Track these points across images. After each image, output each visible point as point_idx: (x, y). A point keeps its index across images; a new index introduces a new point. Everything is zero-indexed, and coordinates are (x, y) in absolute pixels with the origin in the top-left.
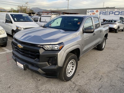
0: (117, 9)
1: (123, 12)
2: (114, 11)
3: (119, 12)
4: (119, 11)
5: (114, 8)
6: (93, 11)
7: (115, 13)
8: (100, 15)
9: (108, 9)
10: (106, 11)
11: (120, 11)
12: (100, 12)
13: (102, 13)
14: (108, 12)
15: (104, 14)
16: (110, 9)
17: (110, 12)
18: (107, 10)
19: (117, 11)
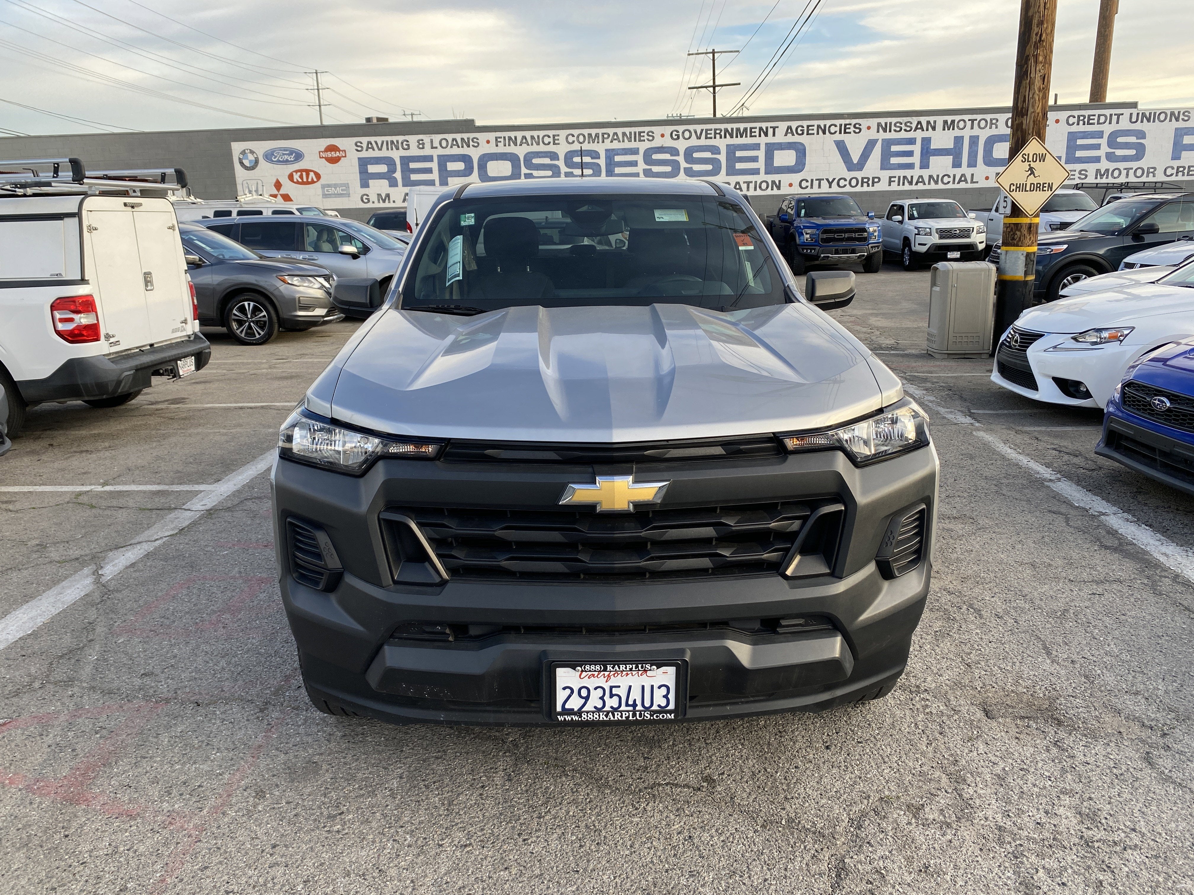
0: (492, 136)
1: (538, 154)
2: (475, 154)
3: (513, 158)
4: (512, 149)
5: (467, 126)
6: (299, 156)
7: (482, 167)
8: (365, 184)
9: (426, 138)
10: (414, 151)
11: (521, 151)
12: (363, 163)
13: (383, 168)
14: (429, 159)
15: (398, 175)
16: (437, 138)
17: (443, 160)
18: (413, 139)
19: (492, 149)
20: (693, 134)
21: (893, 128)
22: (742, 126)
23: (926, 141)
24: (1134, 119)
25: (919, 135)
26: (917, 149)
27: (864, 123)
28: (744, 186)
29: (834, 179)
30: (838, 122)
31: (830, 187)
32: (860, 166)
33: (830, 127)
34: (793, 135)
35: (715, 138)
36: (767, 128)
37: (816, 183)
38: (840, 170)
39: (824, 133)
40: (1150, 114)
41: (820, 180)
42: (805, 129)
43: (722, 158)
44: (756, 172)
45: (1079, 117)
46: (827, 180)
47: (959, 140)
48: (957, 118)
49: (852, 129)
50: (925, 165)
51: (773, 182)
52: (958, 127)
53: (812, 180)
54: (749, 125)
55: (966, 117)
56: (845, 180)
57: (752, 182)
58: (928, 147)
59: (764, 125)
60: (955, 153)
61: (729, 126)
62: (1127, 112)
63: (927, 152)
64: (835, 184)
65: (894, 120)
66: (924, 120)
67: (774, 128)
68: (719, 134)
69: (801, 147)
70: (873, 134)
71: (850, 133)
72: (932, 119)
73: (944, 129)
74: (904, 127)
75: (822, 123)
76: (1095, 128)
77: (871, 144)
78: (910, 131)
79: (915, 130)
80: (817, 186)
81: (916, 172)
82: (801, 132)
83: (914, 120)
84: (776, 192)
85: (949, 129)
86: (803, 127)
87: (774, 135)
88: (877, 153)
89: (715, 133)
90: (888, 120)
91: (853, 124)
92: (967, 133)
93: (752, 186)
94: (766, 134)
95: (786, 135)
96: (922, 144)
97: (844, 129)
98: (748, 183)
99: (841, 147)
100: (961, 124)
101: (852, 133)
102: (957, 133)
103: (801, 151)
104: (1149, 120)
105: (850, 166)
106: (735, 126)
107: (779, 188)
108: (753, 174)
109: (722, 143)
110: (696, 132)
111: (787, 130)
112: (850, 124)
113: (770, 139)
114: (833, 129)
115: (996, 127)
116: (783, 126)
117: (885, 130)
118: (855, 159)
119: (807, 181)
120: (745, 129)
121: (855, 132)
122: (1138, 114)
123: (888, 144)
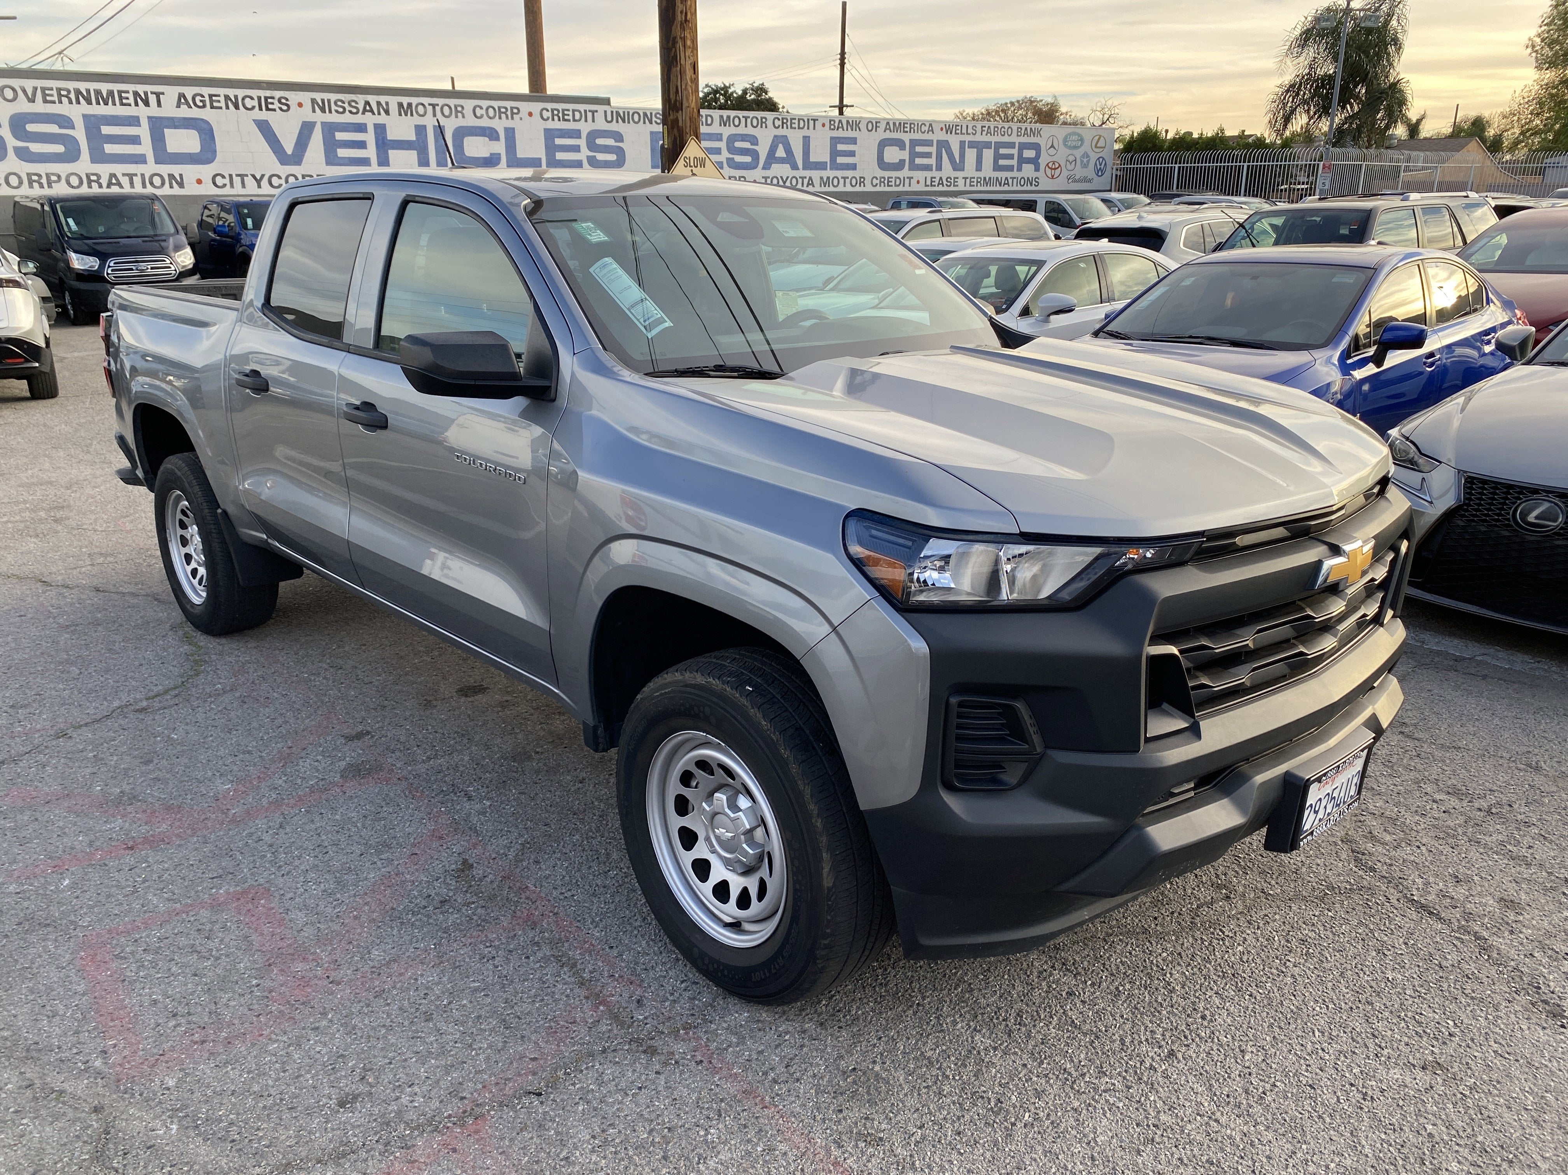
20: (20, 93)
21: (333, 107)
22: (104, 87)
23: (380, 129)
24: (609, 119)
25: (369, 120)
26: (370, 137)
27: (293, 97)
28: (125, 181)
29: (263, 176)
30: (255, 93)
31: (259, 186)
32: (297, 158)
33: (243, 99)
34: (190, 107)
35: (61, 102)
36: (146, 93)
37: (237, 181)
38: (269, 163)
39: (237, 107)
40: (624, 113)
41: (242, 176)
42: (207, 99)
43: (79, 134)
44: (140, 159)
45: (553, 110)
46: (254, 176)
47: (420, 130)
48: (414, 101)
49: (276, 105)
50: (384, 161)
51: (171, 176)
52: (417, 112)
53: (231, 176)
54: (116, 87)
55: (426, 101)
56: (279, 177)
57: (136, 175)
58: (384, 138)
59: (141, 89)
60: (419, 145)
61: (83, 86)
62: (601, 108)
63: (384, 145)
64: (264, 182)
65: (333, 97)
66: (373, 99)
67: (158, 95)
68: (66, 96)
69: (204, 126)
70: (307, 114)
71: (274, 110)
72: (383, 99)
73: (400, 115)
74: (348, 108)
75: (231, 93)
76: (571, 125)
77: (307, 128)
78: (357, 113)
79: (363, 113)
80: (240, 185)
81: (375, 169)
82: (201, 104)
83: (361, 99)
84: (177, 191)
85: (406, 115)
86: (203, 96)
87: (159, 104)
88: (317, 139)
89: (60, 96)
90: (326, 96)
91: (277, 98)
92: (429, 122)
93: (137, 180)
94: (147, 103)
95: (178, 106)
96: (376, 133)
97: (265, 104)
98: (131, 176)
99: (264, 128)
100: (421, 109)
101: (278, 110)
102: (417, 120)
103: (206, 132)
104: (624, 121)
105: (283, 158)
106: (93, 86)
107: (181, 185)
108: (136, 163)
109: (76, 112)
110: (24, 91)
111: (179, 99)
112: (273, 98)
113: (153, 110)
114: (249, 103)
115: (463, 117)
116: (171, 93)
117: (323, 110)
118: (289, 148)
119: (223, 177)
120: (111, 93)
121: (281, 109)
122: (612, 112)
123: (330, 129)
